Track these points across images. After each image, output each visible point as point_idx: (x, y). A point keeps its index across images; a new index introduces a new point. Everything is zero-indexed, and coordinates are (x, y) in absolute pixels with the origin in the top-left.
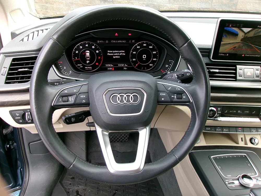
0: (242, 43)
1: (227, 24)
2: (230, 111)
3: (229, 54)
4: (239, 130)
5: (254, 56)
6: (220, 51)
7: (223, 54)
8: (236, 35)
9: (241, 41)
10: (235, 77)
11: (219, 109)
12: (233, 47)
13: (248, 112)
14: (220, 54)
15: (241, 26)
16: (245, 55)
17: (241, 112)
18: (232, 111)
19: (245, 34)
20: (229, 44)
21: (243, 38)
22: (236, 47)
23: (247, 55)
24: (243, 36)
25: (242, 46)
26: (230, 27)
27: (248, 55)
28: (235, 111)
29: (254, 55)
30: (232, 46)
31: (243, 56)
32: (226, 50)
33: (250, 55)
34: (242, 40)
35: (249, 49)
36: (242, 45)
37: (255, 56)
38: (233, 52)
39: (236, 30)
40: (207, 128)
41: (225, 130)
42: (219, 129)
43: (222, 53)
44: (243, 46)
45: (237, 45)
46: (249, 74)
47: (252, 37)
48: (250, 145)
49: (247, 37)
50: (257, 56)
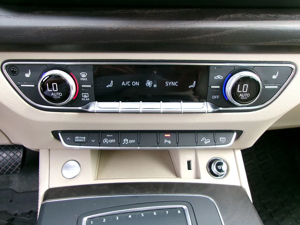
2: (123, 83)
4: (166, 141)
13: (174, 84)
17: (155, 86)
18: (128, 83)
28: (137, 84)
40: (77, 137)
42: (109, 138)
48: (206, 179)
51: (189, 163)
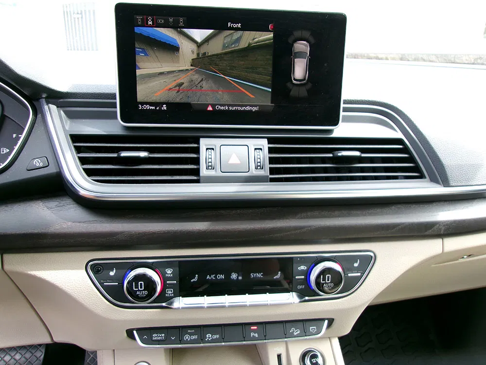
0: (197, 72)
1: (139, 18)
2: (208, 277)
3: (167, 104)
4: (252, 334)
5: (239, 108)
6: (140, 97)
7: (151, 104)
8: (172, 49)
9: (192, 66)
10: (196, 172)
11: (169, 271)
12: (174, 84)
13: (259, 275)
14: (142, 105)
15: (181, 24)
16: (213, 106)
17: (240, 278)
18: (213, 276)
19: (199, 45)
20: (161, 77)
21: (196, 59)
22: (183, 83)
23: (221, 105)
24: (193, 52)
25: (200, 79)
26: (150, 26)
27: (222, 108)
28: (222, 277)
29: (239, 106)
30: (171, 82)
31: (210, 108)
32: (155, 92)
33: (229, 105)
34: (194, 63)
35: (221, 89)
36: (197, 77)
37: (243, 108)
38: (178, 98)
39: (167, 34)
40: (155, 335)
41: (209, 335)
42: (191, 334)
43: (147, 103)
44: (200, 82)
45: (184, 79)
46: (234, 160)
47: (221, 54)
49: (205, 54)
50: (248, 108)
51: (279, 356)
